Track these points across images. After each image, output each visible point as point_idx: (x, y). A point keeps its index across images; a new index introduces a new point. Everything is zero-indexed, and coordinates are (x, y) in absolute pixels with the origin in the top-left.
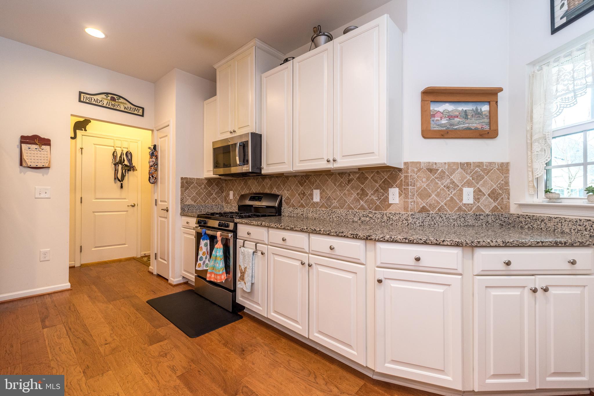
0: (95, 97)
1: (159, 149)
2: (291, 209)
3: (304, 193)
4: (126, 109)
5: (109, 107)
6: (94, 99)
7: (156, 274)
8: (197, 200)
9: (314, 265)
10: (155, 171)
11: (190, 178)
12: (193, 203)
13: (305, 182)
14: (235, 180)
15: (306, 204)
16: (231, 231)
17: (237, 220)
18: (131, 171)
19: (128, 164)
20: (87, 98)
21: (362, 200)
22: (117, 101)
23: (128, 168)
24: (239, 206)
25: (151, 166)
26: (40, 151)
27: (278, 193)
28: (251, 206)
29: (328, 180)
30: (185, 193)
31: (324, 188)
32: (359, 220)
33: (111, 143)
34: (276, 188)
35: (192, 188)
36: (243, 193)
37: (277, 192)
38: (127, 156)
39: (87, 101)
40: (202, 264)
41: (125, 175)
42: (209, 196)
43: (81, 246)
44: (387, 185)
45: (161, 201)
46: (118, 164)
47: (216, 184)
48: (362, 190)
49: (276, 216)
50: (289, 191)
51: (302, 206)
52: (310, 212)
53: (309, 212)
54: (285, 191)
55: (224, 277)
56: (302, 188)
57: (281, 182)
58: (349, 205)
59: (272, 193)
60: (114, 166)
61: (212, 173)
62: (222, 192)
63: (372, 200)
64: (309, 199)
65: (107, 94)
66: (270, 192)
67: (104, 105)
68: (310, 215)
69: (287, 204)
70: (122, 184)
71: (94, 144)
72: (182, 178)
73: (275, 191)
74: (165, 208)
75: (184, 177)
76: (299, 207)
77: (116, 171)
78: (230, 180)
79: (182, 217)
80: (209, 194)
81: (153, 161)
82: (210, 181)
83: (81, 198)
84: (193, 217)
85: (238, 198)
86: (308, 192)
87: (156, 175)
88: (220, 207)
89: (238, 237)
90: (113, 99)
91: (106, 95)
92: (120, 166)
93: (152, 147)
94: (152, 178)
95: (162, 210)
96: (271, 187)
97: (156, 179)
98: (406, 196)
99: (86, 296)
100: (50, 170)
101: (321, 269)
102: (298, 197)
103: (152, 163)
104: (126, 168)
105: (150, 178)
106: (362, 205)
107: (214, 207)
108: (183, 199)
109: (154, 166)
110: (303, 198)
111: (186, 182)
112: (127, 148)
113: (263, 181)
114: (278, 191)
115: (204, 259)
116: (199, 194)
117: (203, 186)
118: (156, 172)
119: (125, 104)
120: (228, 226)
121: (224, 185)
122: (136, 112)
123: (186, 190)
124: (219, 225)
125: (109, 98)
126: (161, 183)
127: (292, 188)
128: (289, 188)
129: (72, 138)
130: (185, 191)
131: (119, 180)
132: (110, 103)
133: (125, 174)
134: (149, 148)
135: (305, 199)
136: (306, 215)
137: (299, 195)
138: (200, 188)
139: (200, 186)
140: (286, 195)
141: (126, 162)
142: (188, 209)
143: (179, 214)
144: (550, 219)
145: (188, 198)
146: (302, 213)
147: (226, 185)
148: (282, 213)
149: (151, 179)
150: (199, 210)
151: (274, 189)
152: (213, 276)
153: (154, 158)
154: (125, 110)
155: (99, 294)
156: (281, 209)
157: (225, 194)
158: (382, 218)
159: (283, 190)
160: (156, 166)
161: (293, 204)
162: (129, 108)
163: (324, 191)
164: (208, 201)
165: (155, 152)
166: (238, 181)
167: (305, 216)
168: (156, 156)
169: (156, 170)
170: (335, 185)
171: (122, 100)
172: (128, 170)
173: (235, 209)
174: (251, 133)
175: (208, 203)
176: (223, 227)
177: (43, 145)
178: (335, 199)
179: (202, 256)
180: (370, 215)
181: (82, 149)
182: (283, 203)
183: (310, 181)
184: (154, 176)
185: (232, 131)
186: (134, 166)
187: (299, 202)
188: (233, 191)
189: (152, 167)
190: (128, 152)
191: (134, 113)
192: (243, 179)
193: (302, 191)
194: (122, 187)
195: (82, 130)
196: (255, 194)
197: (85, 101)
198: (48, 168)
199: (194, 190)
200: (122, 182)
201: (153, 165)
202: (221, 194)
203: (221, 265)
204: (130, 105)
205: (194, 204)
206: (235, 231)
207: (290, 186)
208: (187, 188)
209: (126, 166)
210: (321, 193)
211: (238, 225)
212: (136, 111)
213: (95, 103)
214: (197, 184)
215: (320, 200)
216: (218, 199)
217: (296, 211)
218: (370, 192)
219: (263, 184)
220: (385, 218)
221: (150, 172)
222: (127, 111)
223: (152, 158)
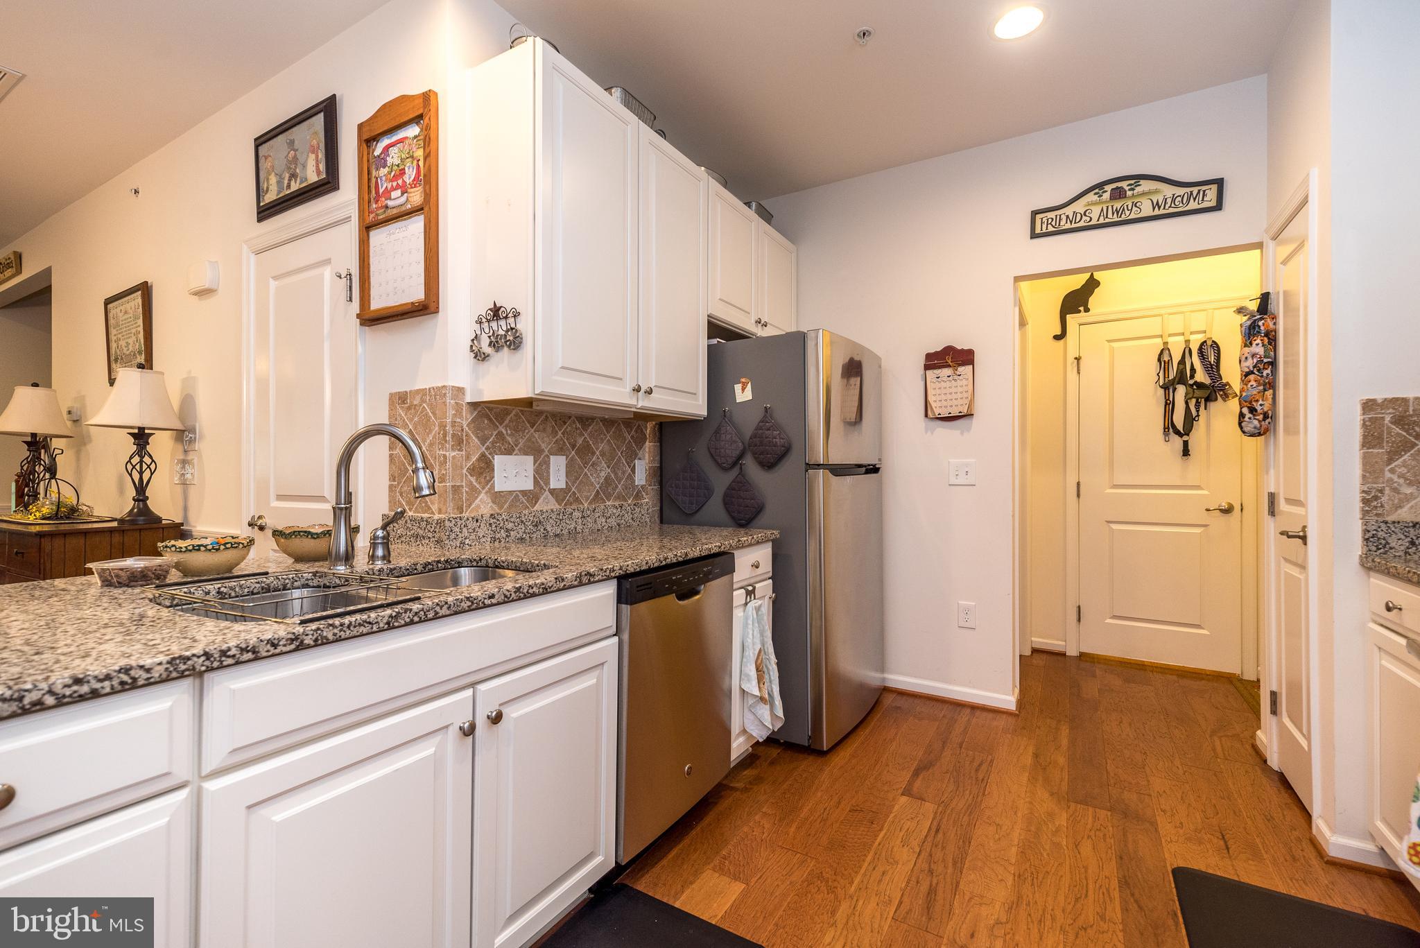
0: (1069, 211)
1: (1278, 306)
4: (1159, 208)
5: (1107, 220)
6: (1068, 217)
7: (1276, 769)
10: (1261, 388)
18: (1216, 399)
19: (1207, 381)
20: (1050, 221)
22: (1129, 193)
23: (1205, 393)
25: (1247, 374)
26: (955, 380)
30: (1394, 470)
33: (1153, 326)
38: (1203, 356)
39: (1051, 229)
41: (1198, 416)
43: (1079, 607)
45: (1289, 501)
46: (1173, 384)
60: (1162, 391)
65: (1100, 186)
67: (1094, 222)
70: (1186, 444)
71: (1109, 341)
72: (1369, 404)
74: (1296, 529)
75: (1381, 395)
77: (1169, 406)
79: (1369, 574)
81: (1253, 356)
83: (1078, 484)
87: (1269, 403)
90: (1118, 194)
91: (1097, 191)
92: (1181, 390)
93: (1253, 306)
94: (1248, 415)
95: (1281, 534)
97: (1266, 416)
99: (1031, 750)
100: (975, 420)
103: (1250, 363)
104: (1198, 393)
105: (1242, 415)
108: (1377, 497)
109: (1258, 371)
111: (1399, 421)
112: (1205, 332)
118: (1270, 393)
119: (1157, 191)
122: (1193, 205)
123: (1394, 455)
125: (1106, 196)
126: (1287, 431)
129: (1057, 338)
130: (1392, 460)
131: (1177, 432)
132: (1110, 208)
133: (1198, 411)
134: (1240, 311)
141: (1201, 376)
143: (1357, 560)
145: (1407, 489)
149: (1246, 419)
153: (1258, 341)
154: (1157, 212)
155: (1062, 760)
160: (1268, 371)
162: (1169, 201)
165: (1261, 319)
168: (1267, 335)
169: (1271, 385)
171: (1146, 186)
172: (1208, 400)
177: (960, 365)
181: (1078, 359)
184: (1259, 408)
186: (1227, 384)
189: (1252, 377)
190: (1205, 342)
191: (1187, 209)
194: (1186, 452)
195: (1080, 312)
197: (1044, 230)
198: (969, 415)
200: (1185, 438)
201: (1254, 367)
204: (1169, 191)
208: (1406, 446)
209: (1200, 386)
212: (1195, 199)
213: (1068, 226)
221: (1244, 394)
222: (1162, 212)
223: (1251, 344)
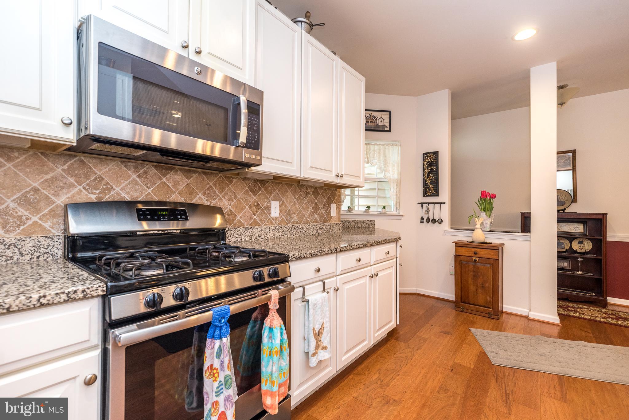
3: (258, 205)
13: (260, 189)
15: (261, 220)
21: (316, 213)
29: (287, 191)
31: (284, 199)
32: (317, 232)
34: (204, 194)
37: (206, 202)
44: (329, 201)
48: (316, 204)
50: (233, 200)
52: (271, 230)
53: (269, 230)
54: (224, 200)
56: (255, 198)
57: (214, 184)
58: (306, 219)
59: (193, 202)
64: (265, 213)
66: (185, 200)
68: (271, 235)
76: (251, 225)
86: (264, 204)
96: (191, 192)
102: (249, 211)
106: (316, 219)
110: (257, 212)
114: (207, 200)
120: (276, 273)
127: (239, 197)
128: (233, 197)
135: (259, 214)
136: (266, 236)
137: (250, 207)
140: (227, 208)
144: (353, 221)
146: (259, 234)
151: (198, 196)
158: (330, 228)
159: (221, 199)
161: (240, 222)
163: (283, 203)
167: (263, 237)
170: (295, 197)
178: (294, 213)
180: (324, 227)
183: (266, 189)
187: (251, 218)
193: (255, 201)
207: (234, 193)
210: (280, 206)
215: (280, 214)
217: (249, 232)
218: (321, 207)
220: (332, 228)
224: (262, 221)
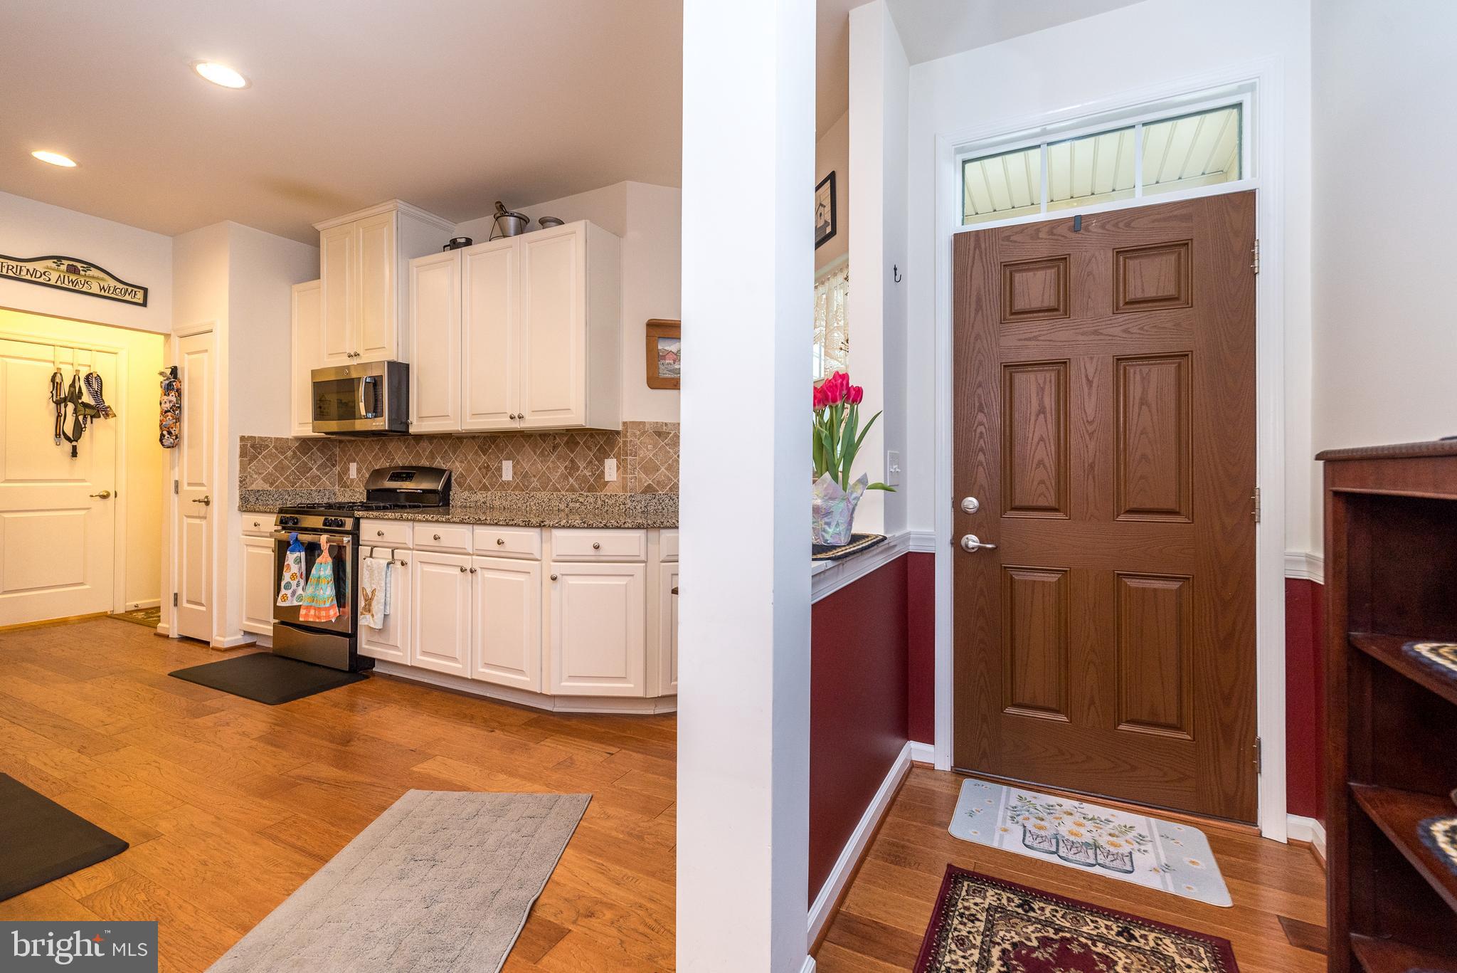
0: (30, 266)
1: (185, 376)
2: (466, 493)
3: (488, 466)
4: (105, 291)
5: (64, 285)
6: (28, 270)
7: (176, 636)
8: (275, 482)
9: (479, 571)
10: (174, 421)
11: (261, 438)
12: (267, 487)
13: (490, 447)
14: (362, 443)
15: (490, 485)
16: (347, 533)
17: (358, 514)
18: (100, 417)
19: (92, 403)
20: (11, 267)
21: (572, 476)
22: (82, 273)
23: (93, 412)
24: (368, 491)
25: (166, 412)
27: (444, 467)
28: (394, 490)
29: (524, 446)
30: (250, 468)
31: (519, 457)
32: (567, 507)
33: (47, 353)
35: (265, 457)
36: (377, 467)
37: (442, 465)
38: (89, 384)
39: (11, 274)
40: (289, 595)
41: (84, 428)
42: (304, 474)
44: (602, 455)
45: (191, 483)
46: (65, 401)
47: (318, 449)
48: (572, 461)
49: (438, 506)
50: (463, 462)
51: (485, 488)
53: (496, 497)
54: (456, 464)
55: (336, 613)
56: (484, 458)
57: (448, 448)
58: (554, 485)
59: (434, 466)
60: (54, 405)
61: (311, 428)
62: (334, 465)
63: (585, 476)
64: (495, 476)
65: (58, 258)
66: (429, 464)
67: (52, 283)
68: (497, 503)
69: (460, 485)
70: (75, 448)
72: (242, 438)
73: (439, 463)
74: (202, 497)
75: (246, 435)
76: (480, 490)
77: (60, 417)
78: (349, 441)
79: (243, 513)
80: (305, 469)
81: (170, 402)
82: (305, 444)
84: (270, 512)
85: (367, 476)
86: (495, 465)
87: (177, 430)
88: (327, 495)
89: (361, 543)
90: (73, 270)
91: (55, 260)
92: (71, 406)
93: (168, 372)
94: (167, 436)
95: (194, 501)
96: (432, 457)
97: (177, 438)
98: (625, 471)
101: (489, 575)
102: (478, 474)
103: (168, 406)
104: (88, 411)
105: (162, 435)
106: (572, 485)
107: (314, 494)
108: (244, 480)
109: (173, 411)
110: (487, 474)
111: (252, 446)
112: (90, 366)
113: (418, 444)
114: (445, 464)
115: (294, 587)
116: (281, 468)
117: (290, 453)
118: (178, 424)
119: (103, 279)
120: (342, 525)
121: (337, 451)
122: (127, 298)
123: (251, 461)
124: (325, 524)
125: (63, 268)
126: (190, 446)
127: (469, 458)
128: (463, 459)
130: (250, 463)
131: (68, 439)
132: (66, 277)
133: (85, 424)
134: (161, 374)
135: (488, 477)
136: (492, 503)
137: (480, 469)
138: (282, 457)
139: (283, 453)
140: (458, 470)
141: (87, 399)
142: (257, 499)
143: (237, 508)
145: (255, 476)
146: (483, 500)
147: (343, 451)
148: (451, 502)
149: (166, 437)
150: (280, 502)
151: (437, 460)
152: (312, 612)
153: (173, 394)
154: (103, 293)
156: (449, 495)
157: (338, 469)
158: (595, 503)
159: (454, 462)
160: (177, 412)
161: (470, 486)
162: (112, 289)
163: (518, 462)
164: (302, 483)
165: (174, 381)
166: (366, 443)
167: (489, 505)
168: (177, 391)
169: (178, 420)
170: (535, 453)
171: (94, 272)
172: (92, 417)
173: (361, 497)
174: (389, 363)
175: (301, 486)
176: (332, 527)
178: (534, 476)
179: (290, 580)
180: (581, 500)
182: (453, 485)
183: (497, 446)
184: (173, 432)
185: (352, 354)
186: (109, 407)
187: (480, 482)
188: (358, 463)
189: (169, 414)
190: (92, 374)
191: (123, 298)
192: (378, 440)
193: (484, 463)
194: (75, 453)
196: (403, 468)
197: (4, 273)
199: (270, 460)
200: (74, 444)
201: (170, 408)
202: (332, 470)
203: (328, 591)
204: (113, 283)
205: (269, 489)
206: (355, 534)
207: (465, 455)
208: (254, 457)
209: (86, 405)
210: (514, 467)
211: (361, 521)
212: (129, 294)
213: (28, 277)
214: (277, 449)
215: (513, 477)
216: (324, 479)
217: (474, 498)
218: (582, 465)
219: (417, 450)
220: (599, 502)
221: (164, 423)
222: (106, 294)
223: (169, 395)
224: (493, 486)
